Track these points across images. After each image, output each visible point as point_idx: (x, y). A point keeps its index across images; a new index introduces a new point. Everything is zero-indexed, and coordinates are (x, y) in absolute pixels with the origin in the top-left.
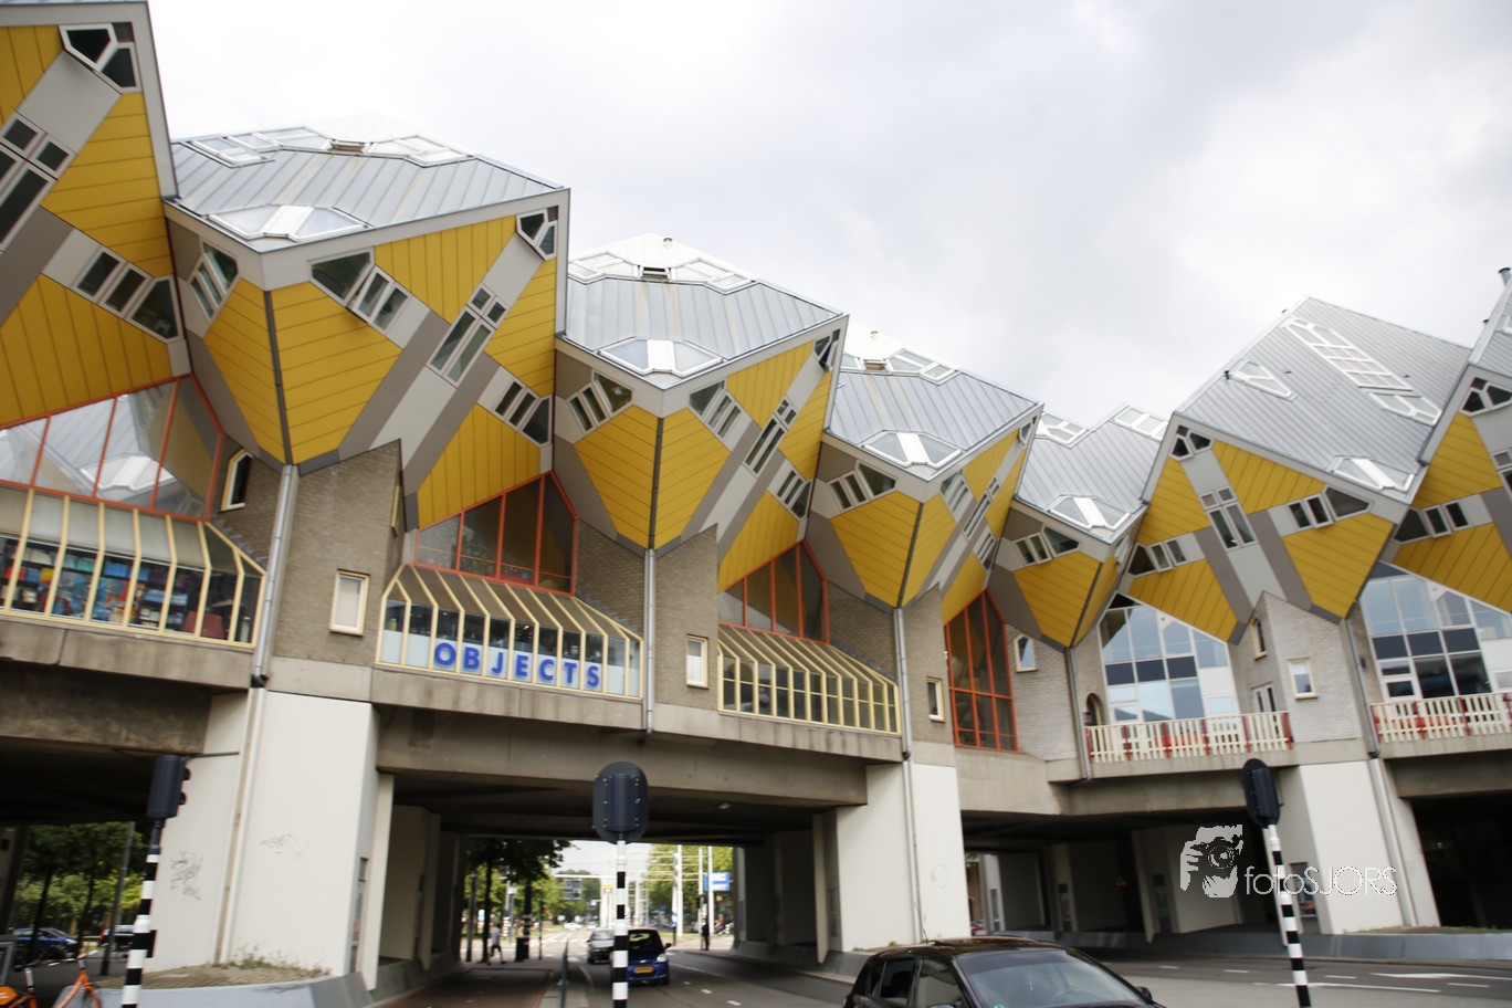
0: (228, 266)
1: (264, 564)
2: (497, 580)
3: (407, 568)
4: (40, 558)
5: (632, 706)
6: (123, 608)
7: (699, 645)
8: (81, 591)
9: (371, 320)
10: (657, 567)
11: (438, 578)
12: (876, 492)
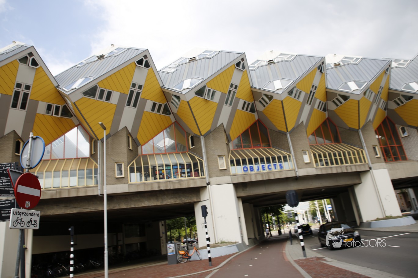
0: (178, 98)
1: (202, 158)
2: (253, 148)
3: (232, 151)
4: (161, 168)
5: (292, 171)
6: (178, 175)
7: (305, 152)
8: (170, 173)
9: (210, 99)
10: (290, 136)
11: (239, 151)
12: (345, 100)
